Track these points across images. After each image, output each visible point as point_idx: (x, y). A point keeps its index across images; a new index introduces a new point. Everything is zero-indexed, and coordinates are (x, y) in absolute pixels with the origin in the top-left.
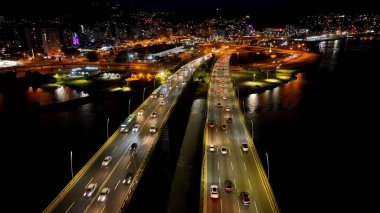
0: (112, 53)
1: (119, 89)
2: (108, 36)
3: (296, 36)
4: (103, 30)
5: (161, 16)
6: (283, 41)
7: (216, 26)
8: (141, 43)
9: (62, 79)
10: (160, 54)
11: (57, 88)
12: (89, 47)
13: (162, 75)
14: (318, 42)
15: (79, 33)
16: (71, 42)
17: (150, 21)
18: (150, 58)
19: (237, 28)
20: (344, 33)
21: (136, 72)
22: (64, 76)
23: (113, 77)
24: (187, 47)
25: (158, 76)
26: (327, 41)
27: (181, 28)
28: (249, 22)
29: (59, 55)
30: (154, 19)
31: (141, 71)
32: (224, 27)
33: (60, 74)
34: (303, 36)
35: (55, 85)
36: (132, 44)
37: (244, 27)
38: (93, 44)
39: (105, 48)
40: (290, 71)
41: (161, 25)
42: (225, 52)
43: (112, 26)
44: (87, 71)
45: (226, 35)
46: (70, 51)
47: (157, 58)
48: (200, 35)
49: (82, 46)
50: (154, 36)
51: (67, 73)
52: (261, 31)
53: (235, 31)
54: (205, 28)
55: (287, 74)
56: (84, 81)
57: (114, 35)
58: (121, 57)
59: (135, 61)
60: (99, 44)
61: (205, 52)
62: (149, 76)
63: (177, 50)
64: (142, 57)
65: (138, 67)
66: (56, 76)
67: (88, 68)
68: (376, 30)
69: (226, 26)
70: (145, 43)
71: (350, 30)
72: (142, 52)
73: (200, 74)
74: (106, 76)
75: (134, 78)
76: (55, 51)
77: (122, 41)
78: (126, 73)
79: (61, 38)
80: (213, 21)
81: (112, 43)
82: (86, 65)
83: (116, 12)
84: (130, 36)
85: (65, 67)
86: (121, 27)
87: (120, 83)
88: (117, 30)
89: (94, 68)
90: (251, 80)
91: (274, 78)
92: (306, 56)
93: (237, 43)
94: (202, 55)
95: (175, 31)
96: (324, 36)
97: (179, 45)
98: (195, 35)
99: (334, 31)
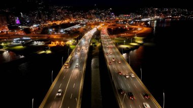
0: (39, 29)
1: (43, 52)
3: (136, 19)
4: (34, 15)
5: (65, 8)
6: (131, 21)
7: (95, 14)
8: (56, 22)
9: (7, 46)
10: (68, 29)
11: (3, 52)
12: (26, 25)
13: (70, 42)
14: (148, 21)
15: (20, 17)
16: (14, 22)
17: (60, 10)
18: (62, 31)
19: (106, 15)
20: (158, 17)
21: (54, 40)
22: (8, 44)
23: (40, 43)
24: (82, 25)
25: (67, 43)
26: (151, 21)
27: (77, 14)
28: (112, 11)
29: (6, 30)
30: (62, 9)
31: (57, 39)
32: (99, 14)
33: (5, 42)
34: (140, 19)
35: (2, 50)
36: (51, 23)
37: (109, 14)
38: (28, 23)
39: (35, 26)
40: (141, 38)
41: (65, 13)
42: (103, 27)
43: (39, 13)
44: (24, 40)
45: (101, 18)
46: (13, 27)
47: (66, 31)
48: (87, 18)
49: (21, 25)
50: (63, 19)
51: (10, 42)
52: (118, 16)
53: (105, 16)
55: (141, 40)
56: (21, 47)
57: (40, 18)
58: (45, 31)
59: (53, 33)
60: (32, 23)
61: (92, 27)
62: (62, 42)
63: (77, 27)
64: (57, 31)
65: (55, 37)
66: (3, 44)
67: (24, 38)
68: (172, 15)
69: (100, 14)
70: (58, 23)
71: (161, 15)
72: (57, 28)
74: (35, 43)
75: (53, 44)
76: (4, 28)
77: (45, 21)
78: (49, 41)
79: (8, 20)
80: (93, 11)
81: (39, 23)
82: (23, 36)
83: (40, 6)
84: (50, 19)
85: (9, 37)
86: (44, 14)
87: (44, 48)
88: (42, 15)
89: (28, 38)
91: (135, 42)
92: (146, 29)
93: (109, 23)
94: (91, 29)
95: (74, 16)
96: (149, 19)
97: (78, 23)
98: (85, 18)
99: (153, 16)
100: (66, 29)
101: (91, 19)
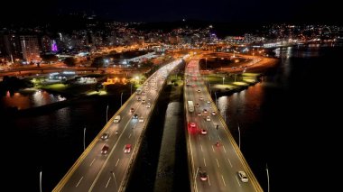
0: (89, 59)
1: (95, 92)
2: (85, 43)
3: (254, 44)
4: (80, 38)
5: (134, 26)
6: (243, 48)
7: (183, 35)
8: (116, 49)
9: (40, 84)
10: (134, 60)
12: (66, 53)
13: (136, 79)
14: (274, 48)
15: (58, 41)
16: (49, 48)
17: (123, 30)
18: (125, 63)
19: (202, 36)
20: (295, 41)
21: (111, 76)
22: (42, 81)
23: (90, 81)
24: (159, 53)
25: (132, 80)
26: (281, 47)
27: (152, 36)
28: (212, 31)
29: (38, 60)
30: (127, 28)
31: (117, 75)
32: (190, 35)
33: (38, 78)
34: (261, 43)
35: (32, 89)
36: (107, 50)
37: (207, 36)
38: (71, 50)
39: (81, 54)
40: (255, 75)
41: (133, 33)
42: (193, 57)
43: (89, 34)
44: (65, 75)
45: (193, 42)
46: (48, 57)
47: (131, 63)
48: (169, 43)
49: (60, 52)
50: (127, 43)
51: (45, 78)
52: (223, 38)
53: (200, 40)
54: (174, 36)
55: (253, 78)
56: (61, 85)
57: (90, 42)
58: (97, 62)
59: (110, 66)
60: (76, 50)
61: (175, 57)
62: (124, 79)
63: (149, 56)
64: (116, 62)
65: (114, 72)
66: (34, 81)
67: (65, 73)
68: (322, 38)
69: (192, 35)
70: (120, 50)
71: (300, 38)
72: (117, 58)
73: (173, 78)
74: (82, 80)
75: (110, 82)
76: (34, 57)
77: (98, 47)
78: (103, 77)
79: (40, 44)
80: (180, 30)
81: (88, 49)
82: (63, 70)
83: (92, 22)
84: (106, 43)
85: (43, 72)
86: (98, 35)
87: (97, 87)
88: (93, 38)
89: (71, 73)
90: (221, 83)
91: (241, 81)
92: (267, 61)
93: (204, 50)
94: (171, 60)
95: (146, 39)
96: (279, 44)
97: (152, 51)
99: (286, 39)
100: (132, 60)
101: (175, 44)
